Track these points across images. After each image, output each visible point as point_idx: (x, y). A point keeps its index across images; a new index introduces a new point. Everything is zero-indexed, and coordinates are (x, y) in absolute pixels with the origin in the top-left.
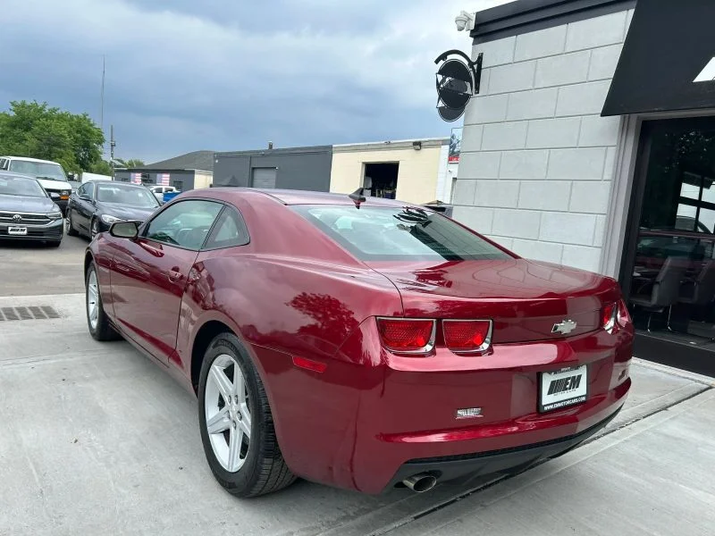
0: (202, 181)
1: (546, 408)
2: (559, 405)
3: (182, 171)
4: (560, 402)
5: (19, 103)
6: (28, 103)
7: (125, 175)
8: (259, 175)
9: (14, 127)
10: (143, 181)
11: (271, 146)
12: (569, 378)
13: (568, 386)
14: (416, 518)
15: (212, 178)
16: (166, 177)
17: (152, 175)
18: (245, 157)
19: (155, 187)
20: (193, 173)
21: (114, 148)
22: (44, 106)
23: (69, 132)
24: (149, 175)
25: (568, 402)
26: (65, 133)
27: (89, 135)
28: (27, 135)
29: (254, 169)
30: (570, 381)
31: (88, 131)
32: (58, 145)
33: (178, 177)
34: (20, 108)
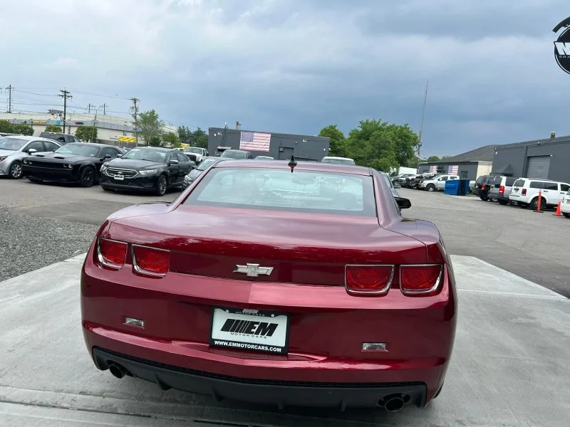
0: (484, 170)
1: (216, 343)
2: (239, 345)
3: (468, 163)
4: (239, 342)
5: (365, 121)
6: (370, 121)
7: (426, 168)
8: (533, 163)
9: (360, 138)
10: (438, 171)
11: (553, 136)
12: (257, 323)
13: (253, 330)
14: (195, 421)
15: (491, 167)
16: (455, 168)
17: (445, 167)
18: (522, 147)
19: (442, 176)
20: (477, 163)
21: (421, 148)
22: (379, 122)
23: (393, 139)
24: (443, 167)
25: (252, 347)
26: (389, 139)
27: (407, 140)
28: (367, 143)
29: (529, 157)
30: (257, 326)
31: (407, 136)
32: (384, 148)
33: (465, 168)
34: (364, 125)
